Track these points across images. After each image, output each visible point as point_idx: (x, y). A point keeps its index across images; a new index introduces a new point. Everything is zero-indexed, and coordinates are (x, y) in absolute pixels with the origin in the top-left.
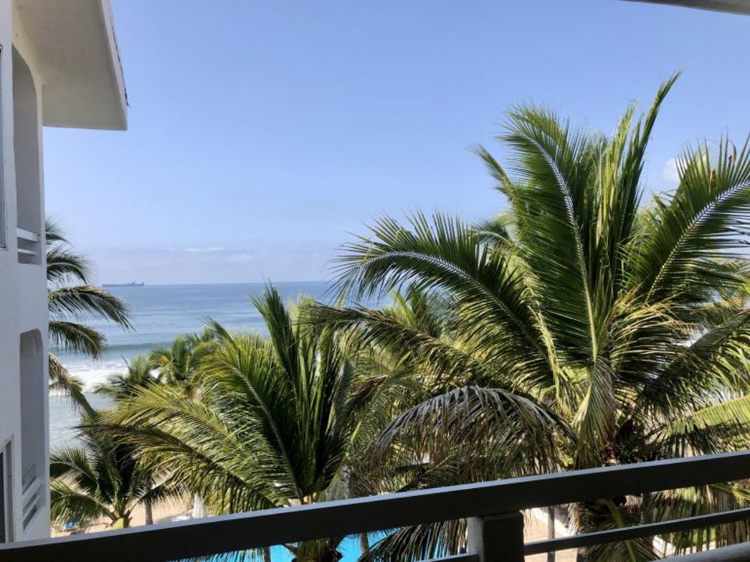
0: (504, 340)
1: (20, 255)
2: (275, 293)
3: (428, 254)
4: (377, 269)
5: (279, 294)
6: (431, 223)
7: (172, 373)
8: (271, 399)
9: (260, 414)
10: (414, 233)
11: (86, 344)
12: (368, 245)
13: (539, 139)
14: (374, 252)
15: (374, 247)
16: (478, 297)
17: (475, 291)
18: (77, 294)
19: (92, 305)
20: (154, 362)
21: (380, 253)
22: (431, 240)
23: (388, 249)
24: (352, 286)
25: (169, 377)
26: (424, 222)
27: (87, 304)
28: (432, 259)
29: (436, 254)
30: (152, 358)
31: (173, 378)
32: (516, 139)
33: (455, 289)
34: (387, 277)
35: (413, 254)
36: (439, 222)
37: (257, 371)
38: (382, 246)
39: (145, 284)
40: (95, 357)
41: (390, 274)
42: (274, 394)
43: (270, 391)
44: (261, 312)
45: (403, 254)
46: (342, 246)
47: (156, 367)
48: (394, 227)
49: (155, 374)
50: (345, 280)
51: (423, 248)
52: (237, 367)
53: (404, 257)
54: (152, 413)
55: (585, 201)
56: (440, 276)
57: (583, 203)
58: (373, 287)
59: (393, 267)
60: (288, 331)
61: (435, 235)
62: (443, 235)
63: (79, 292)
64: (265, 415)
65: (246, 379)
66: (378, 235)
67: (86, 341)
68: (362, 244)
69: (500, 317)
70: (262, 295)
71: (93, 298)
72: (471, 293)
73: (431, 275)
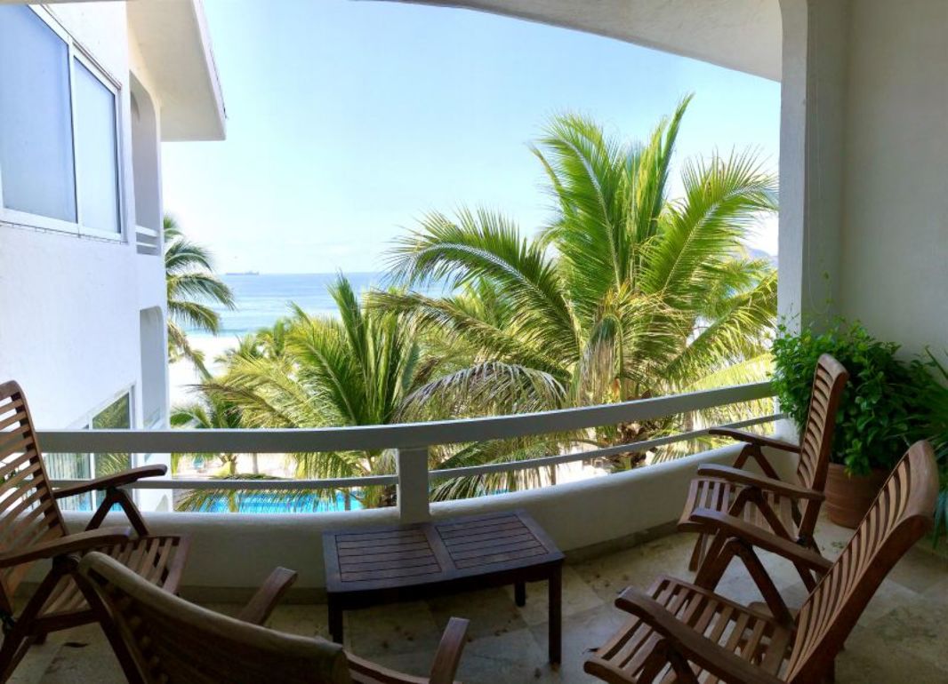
0: (544, 325)
1: (139, 247)
2: (345, 281)
3: (474, 246)
4: (427, 260)
5: (349, 282)
6: (476, 218)
7: (272, 349)
8: (341, 373)
9: (332, 385)
10: (461, 227)
11: (206, 322)
12: (418, 238)
13: (576, 143)
14: (424, 244)
15: (423, 239)
16: (520, 286)
17: (517, 281)
18: (195, 280)
19: (207, 290)
20: (260, 340)
21: (430, 245)
22: (476, 233)
23: (437, 242)
24: (404, 275)
25: (271, 352)
26: (469, 216)
27: (202, 289)
28: (478, 252)
29: (481, 247)
30: (259, 336)
31: (274, 354)
32: (556, 143)
33: (498, 279)
34: (436, 267)
35: (460, 247)
36: (483, 216)
37: (330, 347)
38: (431, 239)
39: (260, 273)
40: (214, 334)
41: (440, 263)
42: (344, 368)
43: (340, 366)
44: (335, 297)
45: (453, 246)
46: (395, 238)
47: (261, 344)
48: (442, 220)
49: (260, 349)
50: (398, 270)
51: (469, 241)
52: (311, 345)
53: (452, 249)
54: (249, 378)
55: (616, 202)
56: (486, 266)
57: (613, 203)
58: (424, 276)
59: (442, 258)
60: (357, 313)
61: (480, 229)
62: (487, 229)
63: (197, 278)
64: (336, 386)
65: (320, 355)
66: (428, 228)
67: (206, 320)
68: (412, 237)
69: (540, 304)
70: (335, 283)
71: (207, 284)
72: (513, 283)
73: (476, 266)
